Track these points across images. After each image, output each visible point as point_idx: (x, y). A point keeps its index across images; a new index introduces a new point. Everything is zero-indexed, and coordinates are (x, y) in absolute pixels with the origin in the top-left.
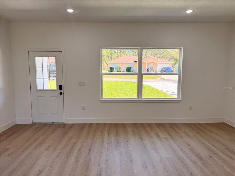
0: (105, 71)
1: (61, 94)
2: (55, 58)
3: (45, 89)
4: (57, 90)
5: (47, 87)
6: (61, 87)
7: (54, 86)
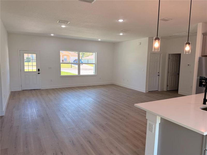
0: (61, 62)
1: (39, 73)
2: (35, 54)
3: (29, 71)
4: (37, 72)
5: (31, 70)
6: (39, 70)
7: (35, 69)
